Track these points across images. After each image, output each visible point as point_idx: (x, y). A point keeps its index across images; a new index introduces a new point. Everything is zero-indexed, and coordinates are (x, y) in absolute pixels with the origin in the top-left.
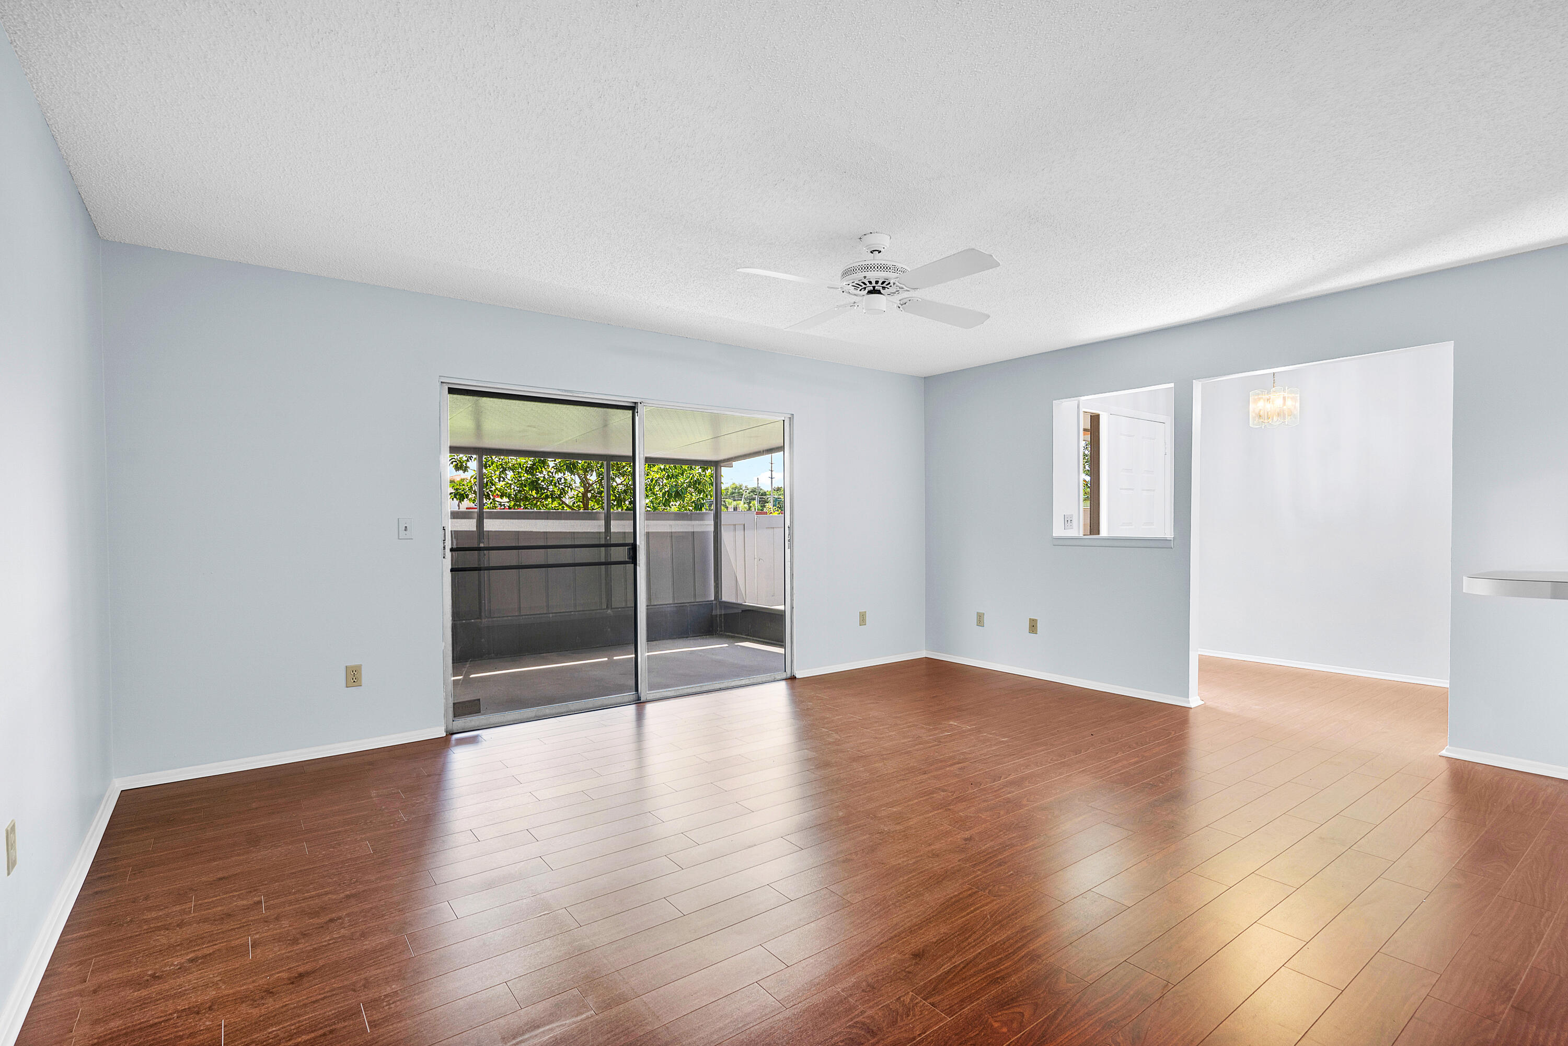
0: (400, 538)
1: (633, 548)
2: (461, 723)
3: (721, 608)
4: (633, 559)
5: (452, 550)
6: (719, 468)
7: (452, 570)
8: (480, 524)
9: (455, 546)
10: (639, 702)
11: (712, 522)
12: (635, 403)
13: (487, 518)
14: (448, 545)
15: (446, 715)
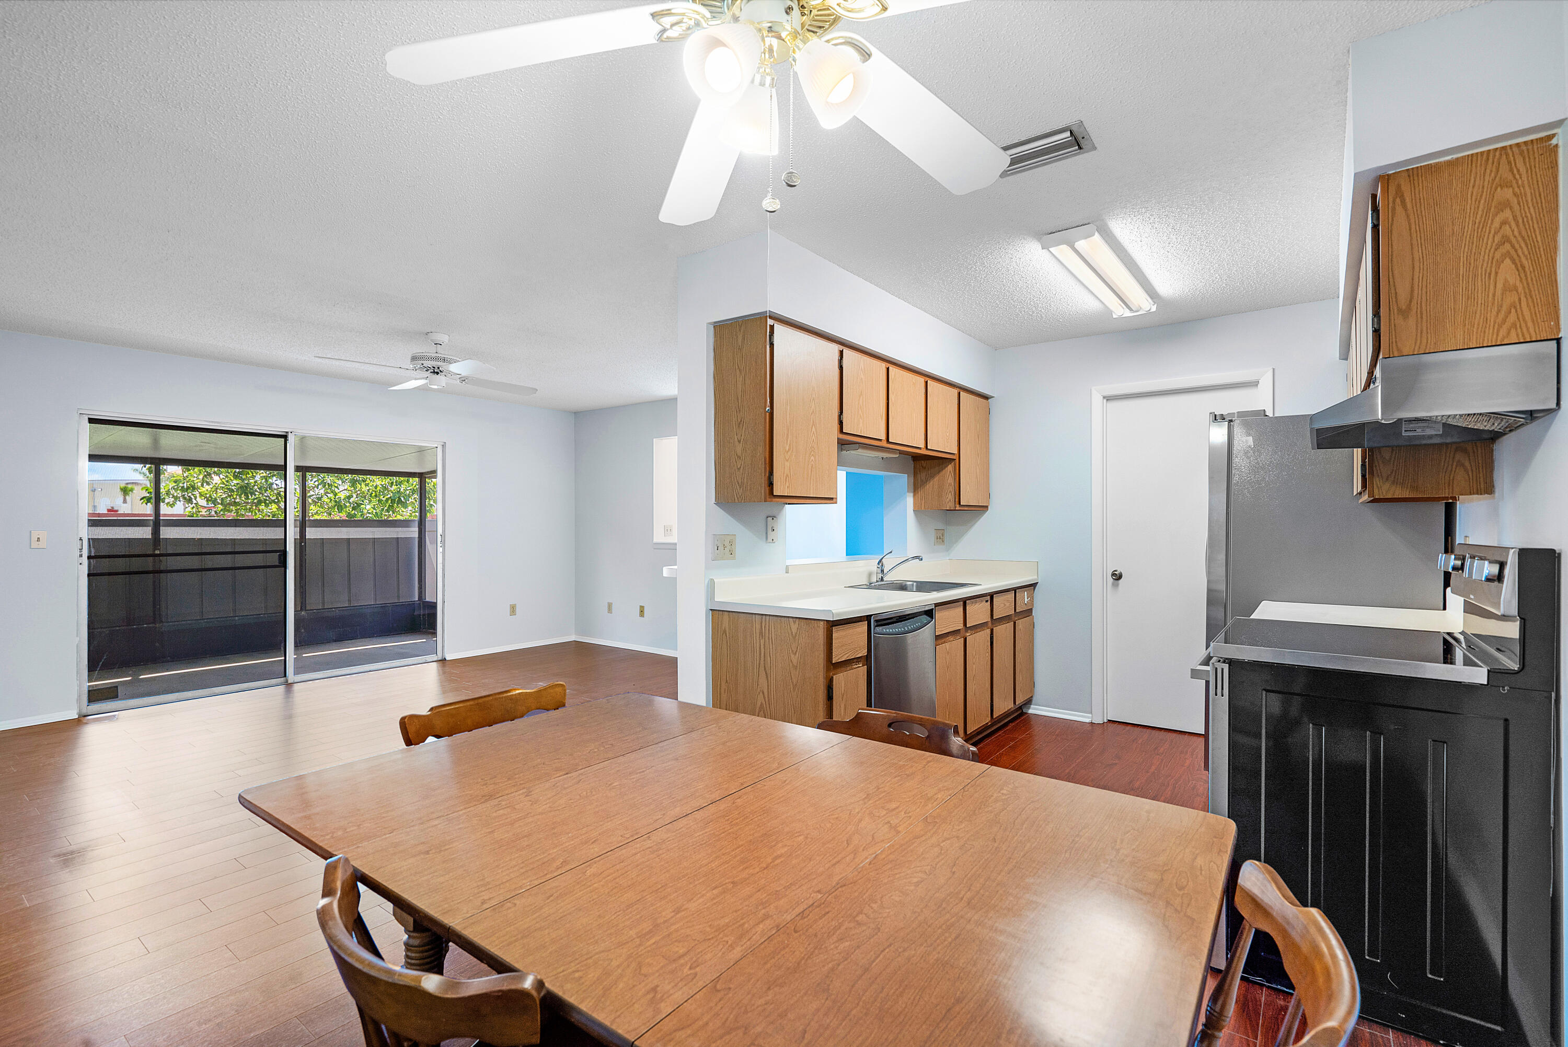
0: (32, 547)
1: (284, 554)
2: (96, 707)
3: (424, 609)
4: (283, 563)
5: (89, 557)
6: (423, 479)
7: (89, 575)
8: (156, 532)
9: (93, 554)
10: (289, 686)
11: (417, 529)
12: (287, 432)
13: (163, 526)
14: (85, 553)
15: (79, 700)
